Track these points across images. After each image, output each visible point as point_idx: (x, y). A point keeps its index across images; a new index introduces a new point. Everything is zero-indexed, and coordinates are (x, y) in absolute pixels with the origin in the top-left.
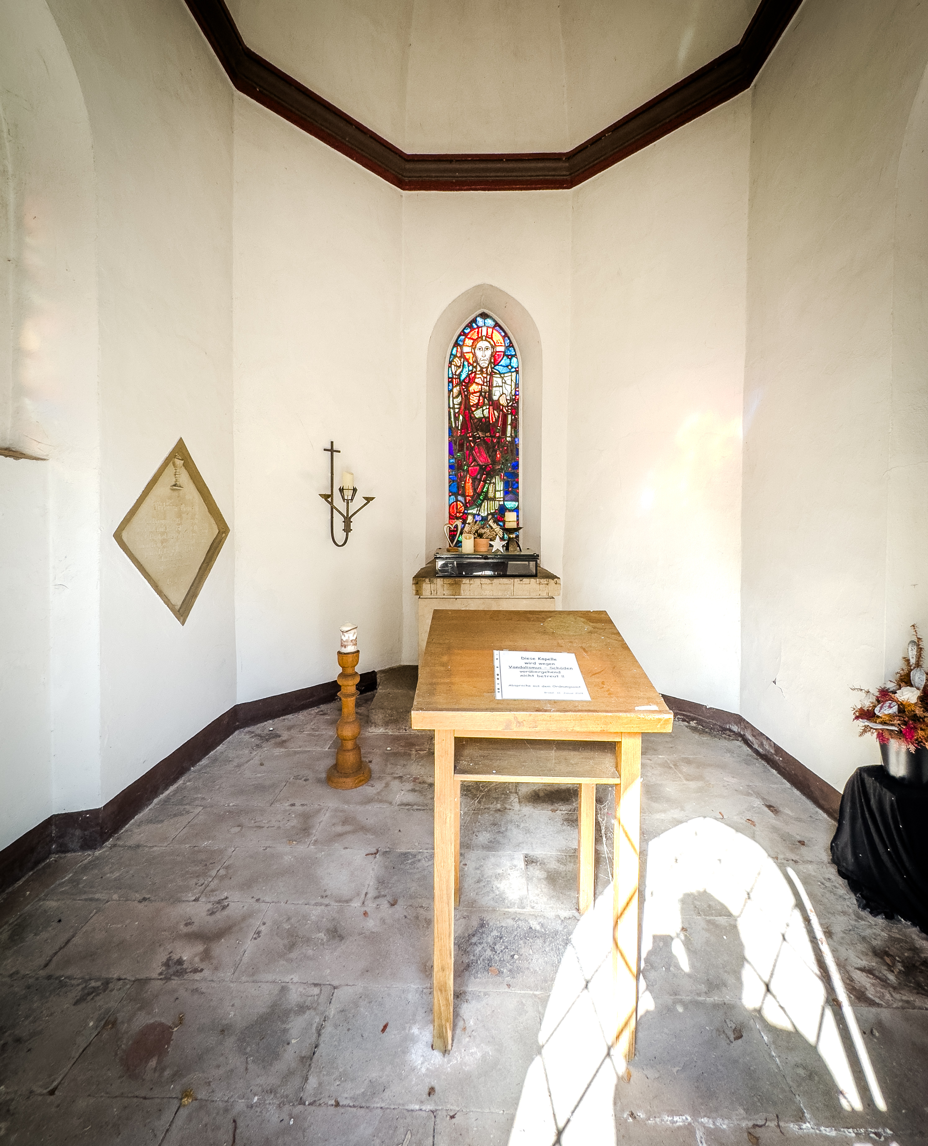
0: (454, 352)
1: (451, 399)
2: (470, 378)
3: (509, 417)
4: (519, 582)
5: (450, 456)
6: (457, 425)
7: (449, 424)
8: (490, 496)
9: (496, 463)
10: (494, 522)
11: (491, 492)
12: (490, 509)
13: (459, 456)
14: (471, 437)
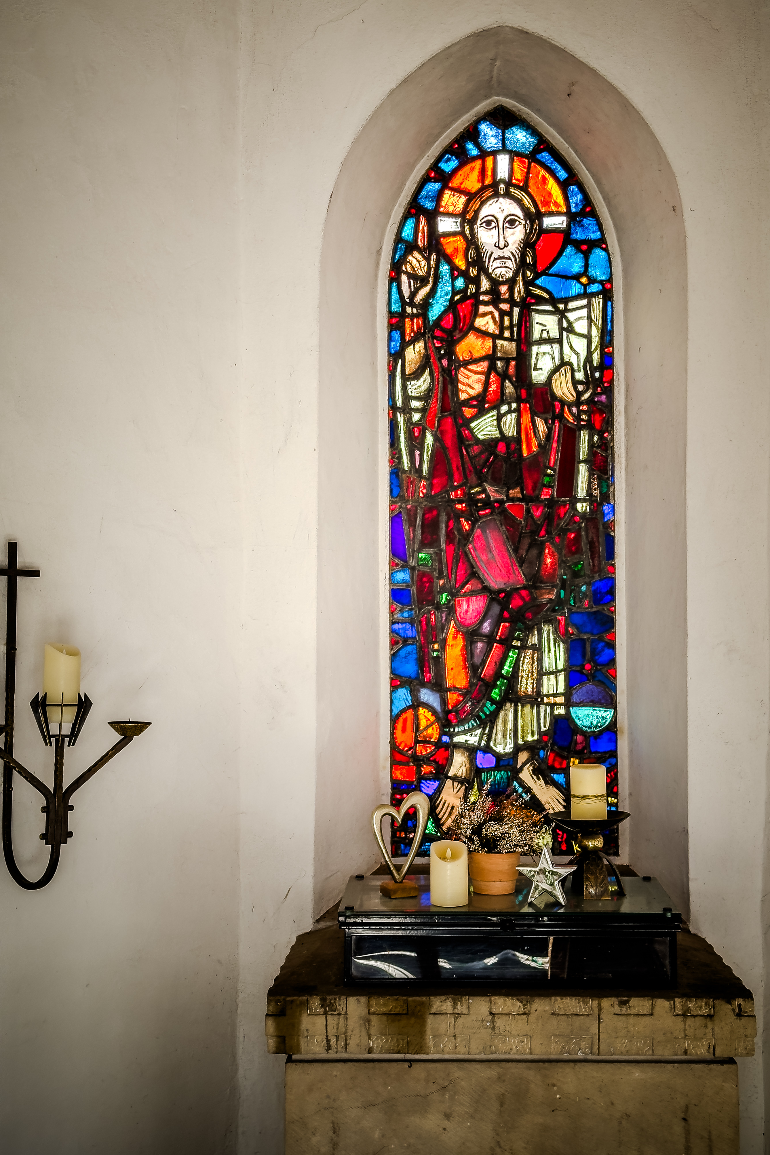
3: (582, 437)
4: (617, 1009)
5: (397, 561)
6: (417, 464)
7: (391, 461)
8: (523, 689)
9: (541, 582)
10: (537, 772)
11: (525, 676)
12: (523, 731)
13: (425, 559)
14: (460, 502)
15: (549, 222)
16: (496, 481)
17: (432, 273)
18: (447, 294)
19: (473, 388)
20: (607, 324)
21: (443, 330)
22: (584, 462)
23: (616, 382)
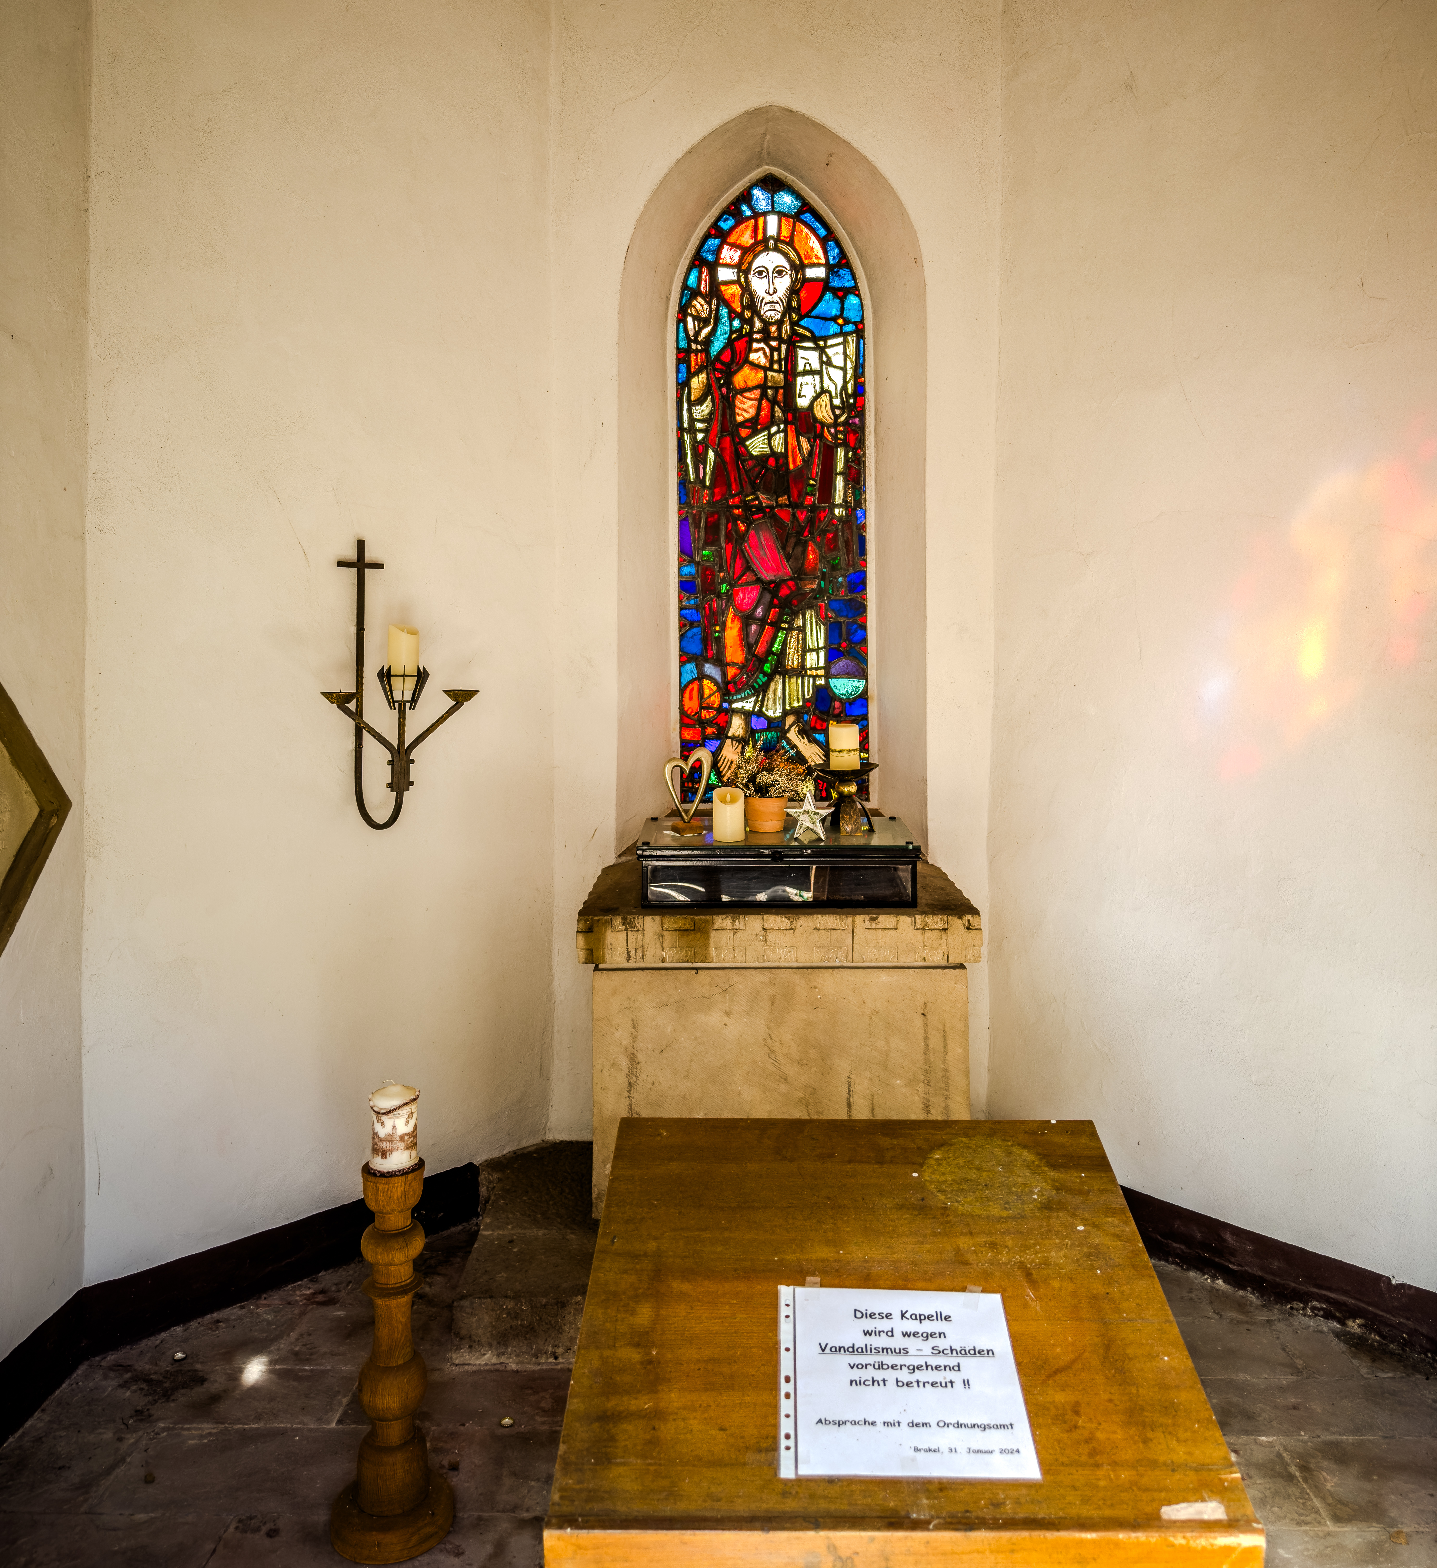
0: (692, 280)
1: (685, 406)
2: (733, 352)
3: (839, 453)
4: (868, 924)
5: (684, 557)
6: (701, 476)
7: (679, 474)
8: (790, 663)
9: (805, 574)
10: (802, 732)
11: (791, 653)
12: (790, 698)
13: (708, 556)
14: (738, 508)
15: (811, 273)
16: (766, 491)
17: (713, 315)
18: (725, 333)
20: (860, 359)
21: (723, 363)
22: (840, 474)
23: (867, 407)
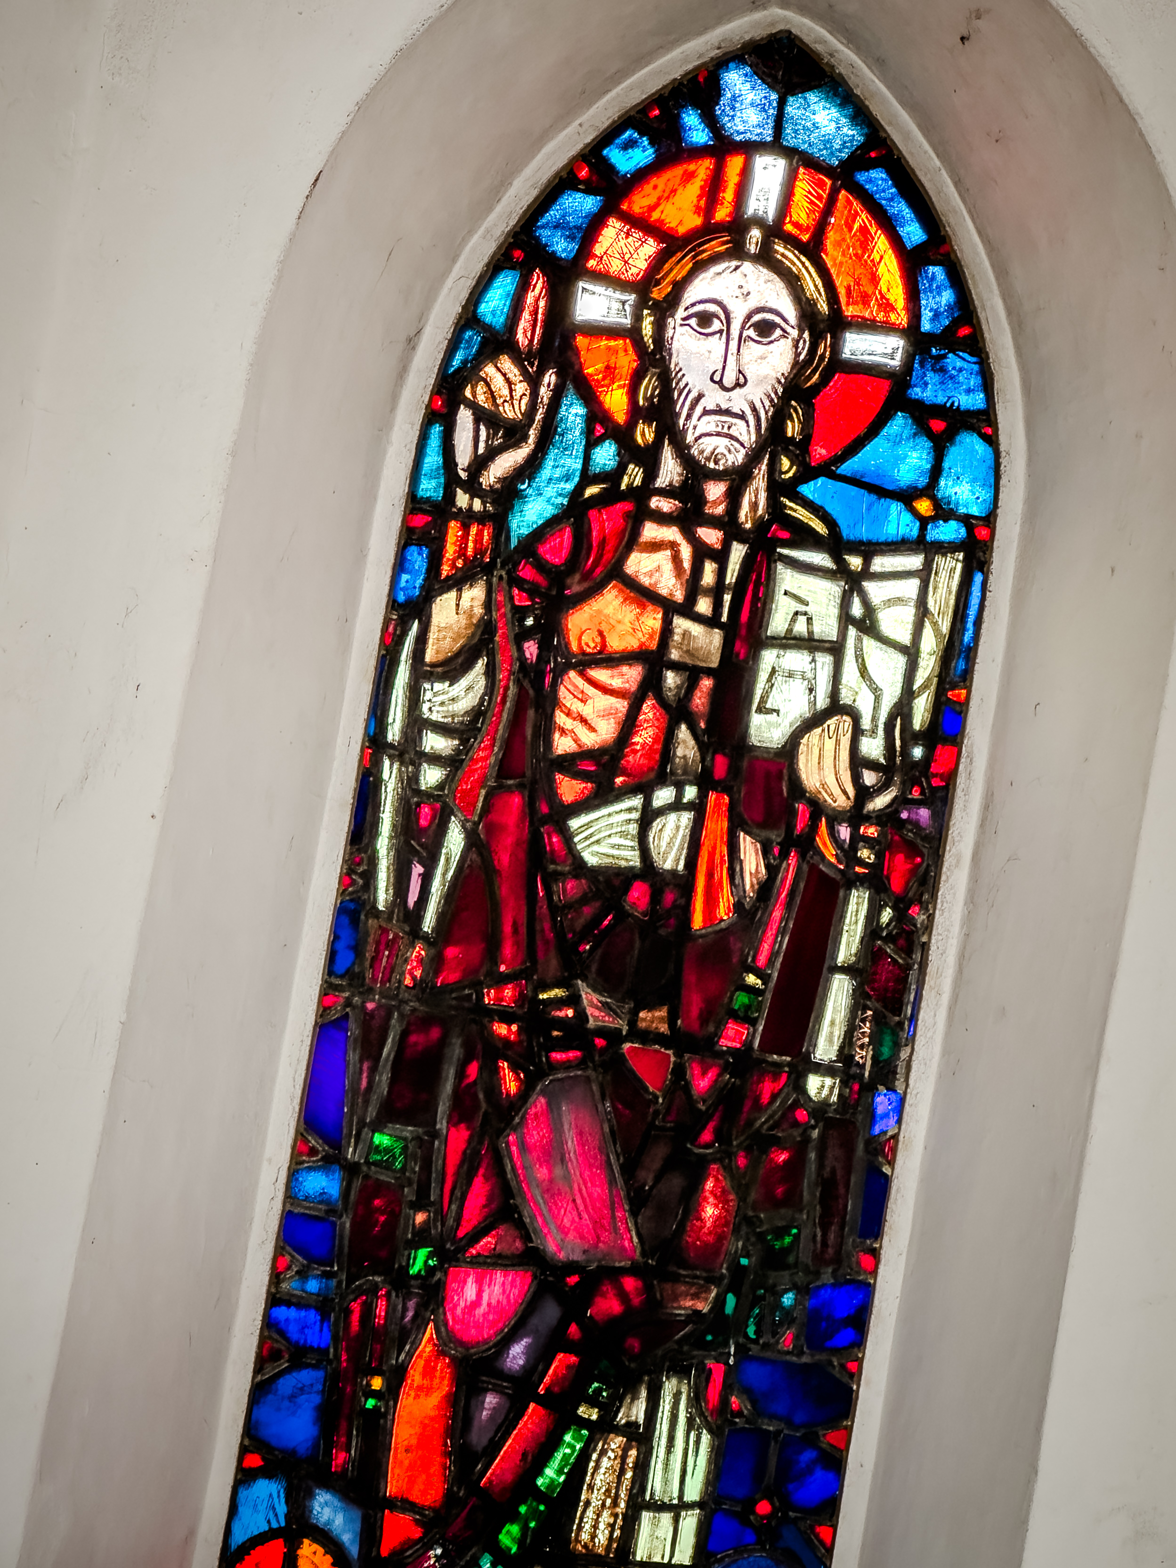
0: (495, 304)
1: (404, 676)
3: (852, 907)
5: (314, 1141)
6: (412, 898)
7: (345, 880)
8: (585, 1536)
9: (681, 1264)
11: (595, 1503)
13: (387, 1150)
14: (507, 1018)
15: (858, 345)
16: (607, 980)
17: (539, 417)
18: (567, 478)
19: (592, 729)
20: (964, 629)
21: (541, 566)
22: (845, 970)
23: (961, 780)
